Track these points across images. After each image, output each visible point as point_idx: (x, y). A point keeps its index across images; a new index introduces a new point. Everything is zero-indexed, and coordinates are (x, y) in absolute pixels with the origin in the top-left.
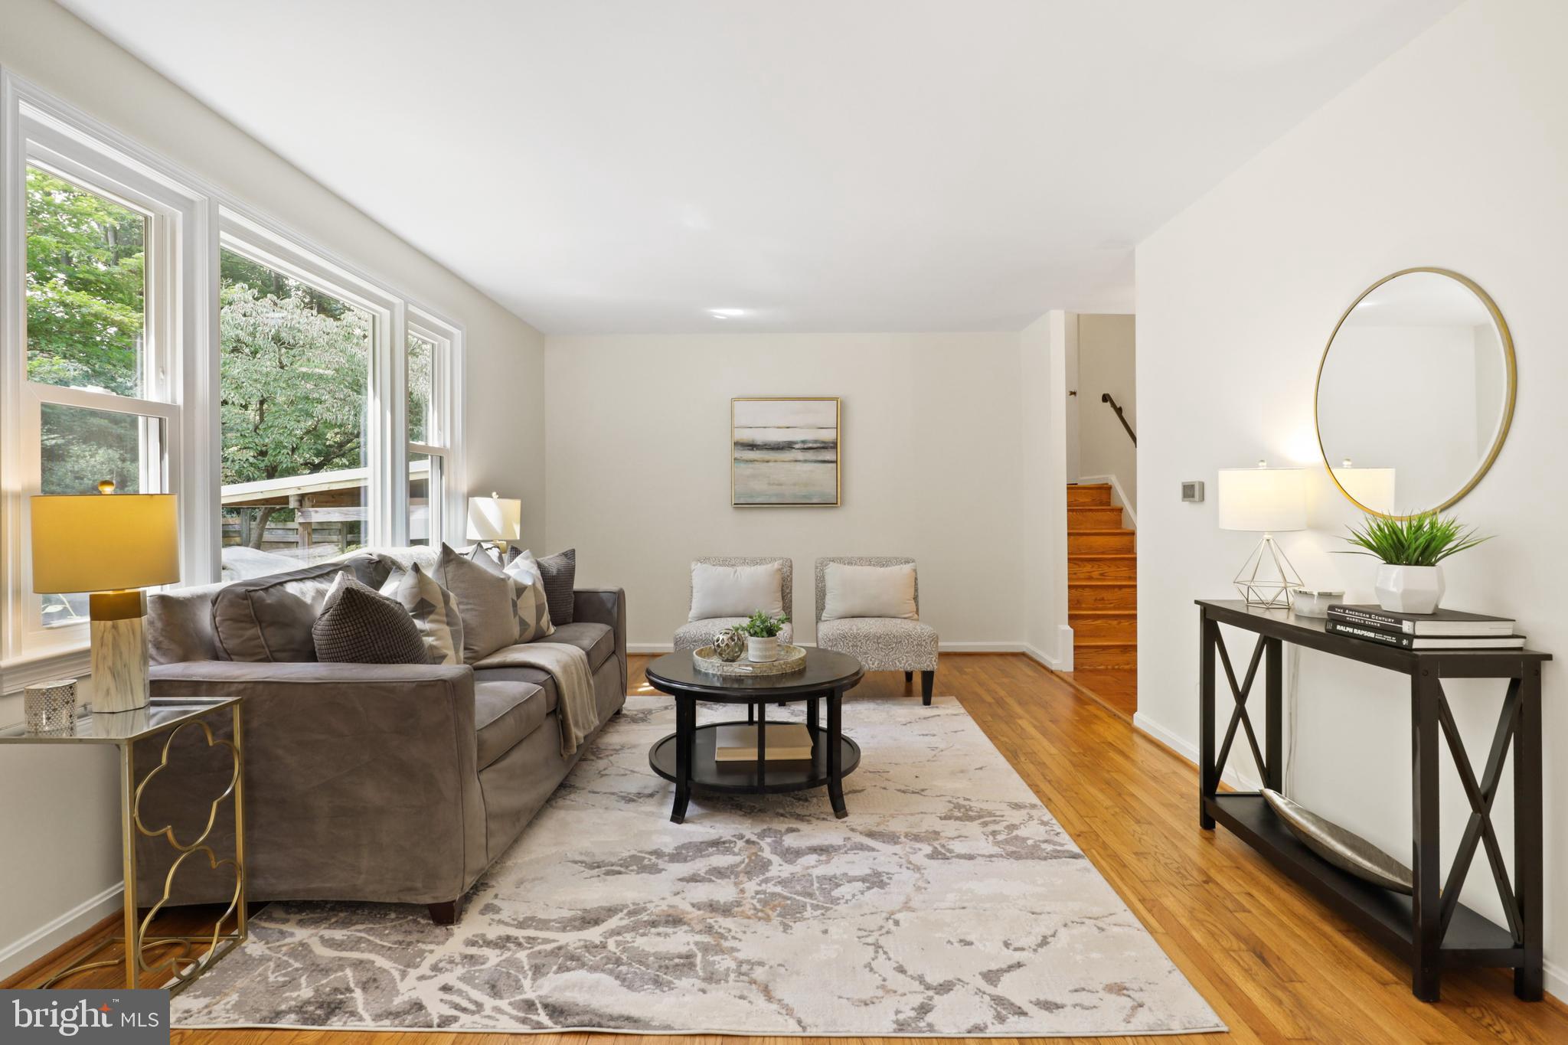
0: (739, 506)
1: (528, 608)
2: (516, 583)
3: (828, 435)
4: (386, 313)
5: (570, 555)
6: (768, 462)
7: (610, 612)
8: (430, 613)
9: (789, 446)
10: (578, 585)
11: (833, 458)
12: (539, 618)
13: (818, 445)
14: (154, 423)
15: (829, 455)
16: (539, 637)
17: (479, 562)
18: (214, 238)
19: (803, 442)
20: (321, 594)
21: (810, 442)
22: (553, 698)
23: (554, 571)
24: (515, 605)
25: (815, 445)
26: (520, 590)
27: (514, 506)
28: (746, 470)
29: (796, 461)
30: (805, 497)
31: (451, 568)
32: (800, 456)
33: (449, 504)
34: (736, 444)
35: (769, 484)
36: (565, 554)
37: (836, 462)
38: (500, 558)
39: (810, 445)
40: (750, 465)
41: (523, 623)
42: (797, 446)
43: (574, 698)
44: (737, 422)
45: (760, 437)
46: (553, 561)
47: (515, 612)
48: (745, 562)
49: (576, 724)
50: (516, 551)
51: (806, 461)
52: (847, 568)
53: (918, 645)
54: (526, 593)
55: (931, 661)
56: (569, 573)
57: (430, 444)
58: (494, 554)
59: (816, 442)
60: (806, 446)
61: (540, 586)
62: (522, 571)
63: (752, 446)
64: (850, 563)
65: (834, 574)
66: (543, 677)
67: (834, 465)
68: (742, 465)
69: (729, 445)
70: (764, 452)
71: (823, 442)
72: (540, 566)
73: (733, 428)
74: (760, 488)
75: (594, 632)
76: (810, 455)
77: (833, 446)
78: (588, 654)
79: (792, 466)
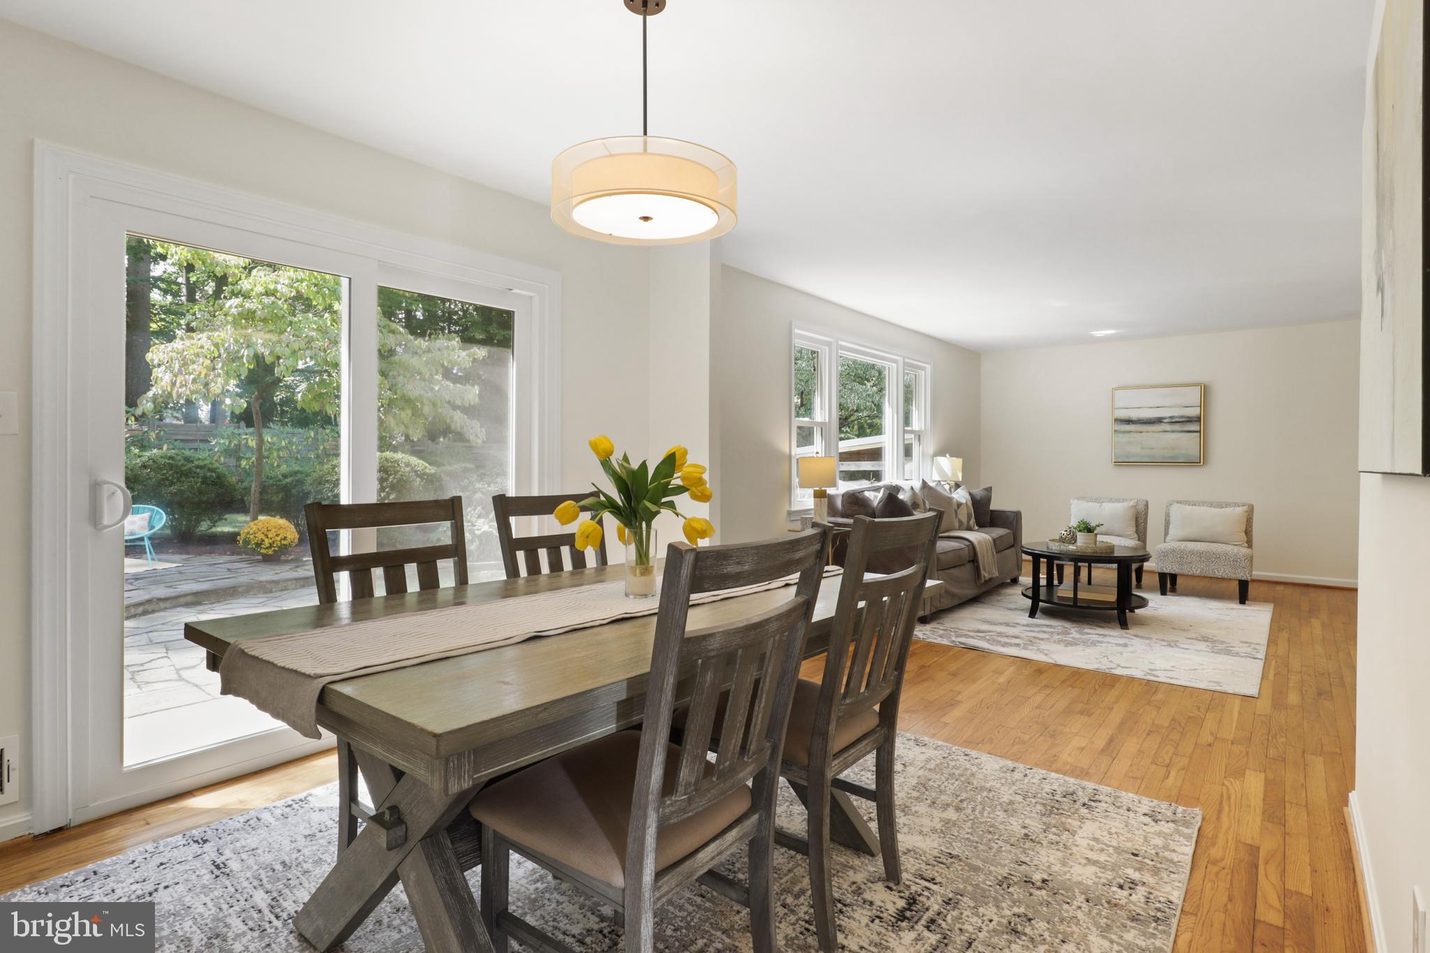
0: (1119, 463)
1: (963, 514)
2: (957, 501)
3: (1194, 412)
4: (894, 365)
5: (989, 490)
6: (1141, 432)
7: (1011, 523)
8: (918, 508)
9: (1159, 421)
10: (993, 507)
11: (1198, 429)
12: (969, 519)
13: (1184, 419)
14: (819, 429)
15: (1194, 427)
16: (969, 529)
17: (939, 489)
18: (837, 353)
19: (1171, 417)
20: (876, 497)
21: (1176, 417)
22: (972, 554)
23: (979, 498)
24: (956, 512)
25: (1181, 420)
26: (959, 505)
27: (958, 462)
28: (1124, 439)
29: (1165, 431)
30: (1171, 457)
31: (926, 490)
32: (1168, 427)
33: (923, 461)
34: (1116, 420)
35: (1142, 448)
36: (986, 489)
37: (1200, 432)
38: (950, 490)
39: (1177, 420)
40: (1127, 435)
41: (960, 521)
42: (1165, 421)
43: (984, 557)
44: (1117, 404)
45: (1134, 415)
46: (978, 492)
47: (956, 516)
48: (1111, 500)
49: (985, 570)
50: (957, 486)
51: (1173, 431)
52: (1189, 508)
53: (1233, 561)
54: (962, 506)
55: (1245, 574)
56: (988, 500)
57: (914, 429)
58: (947, 487)
59: (1182, 417)
60: (1173, 420)
61: (970, 503)
62: (961, 496)
63: (1129, 421)
64: (1194, 504)
65: (1177, 512)
66: (967, 543)
67: (1198, 434)
68: (1120, 435)
69: (1110, 421)
70: (1139, 425)
71: (1188, 417)
72: (970, 494)
73: (1113, 408)
74: (1135, 451)
75: (999, 532)
76: (1176, 427)
77: (1198, 419)
78: (995, 540)
79: (1161, 435)
